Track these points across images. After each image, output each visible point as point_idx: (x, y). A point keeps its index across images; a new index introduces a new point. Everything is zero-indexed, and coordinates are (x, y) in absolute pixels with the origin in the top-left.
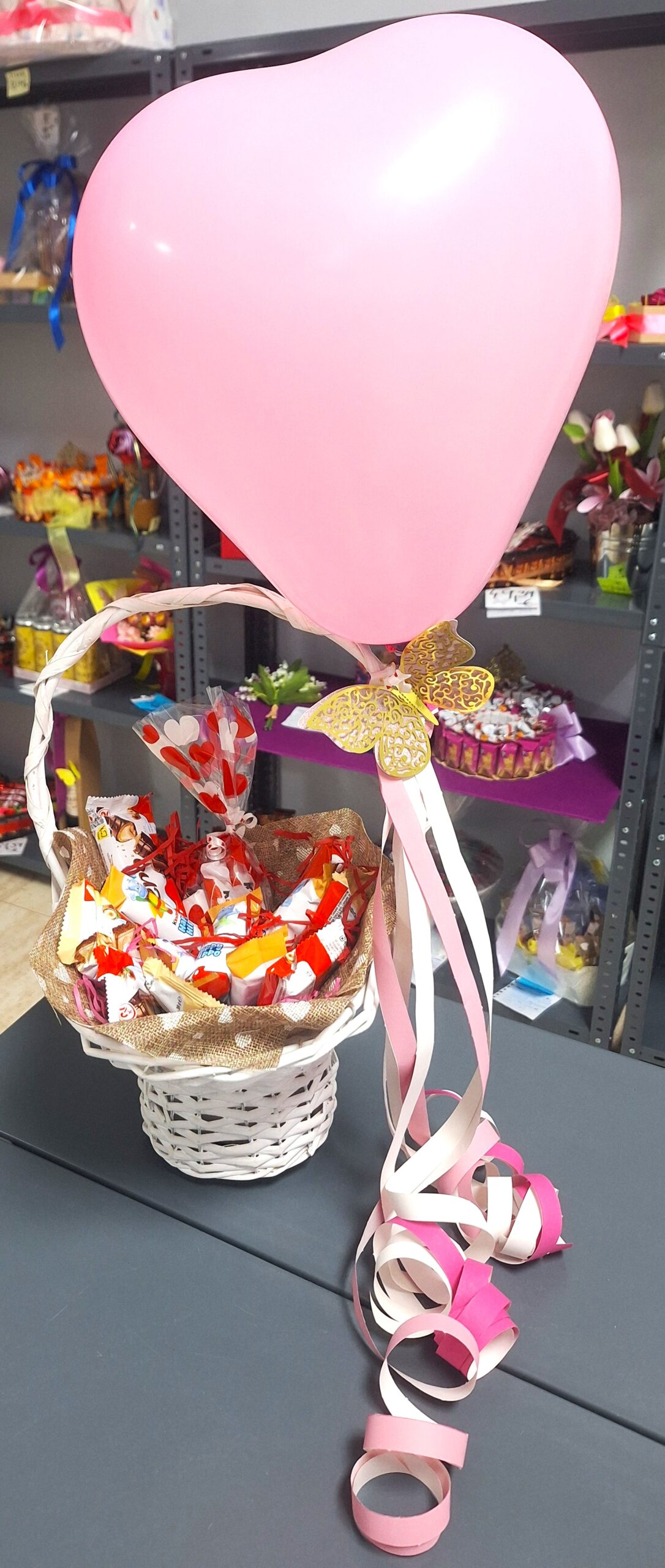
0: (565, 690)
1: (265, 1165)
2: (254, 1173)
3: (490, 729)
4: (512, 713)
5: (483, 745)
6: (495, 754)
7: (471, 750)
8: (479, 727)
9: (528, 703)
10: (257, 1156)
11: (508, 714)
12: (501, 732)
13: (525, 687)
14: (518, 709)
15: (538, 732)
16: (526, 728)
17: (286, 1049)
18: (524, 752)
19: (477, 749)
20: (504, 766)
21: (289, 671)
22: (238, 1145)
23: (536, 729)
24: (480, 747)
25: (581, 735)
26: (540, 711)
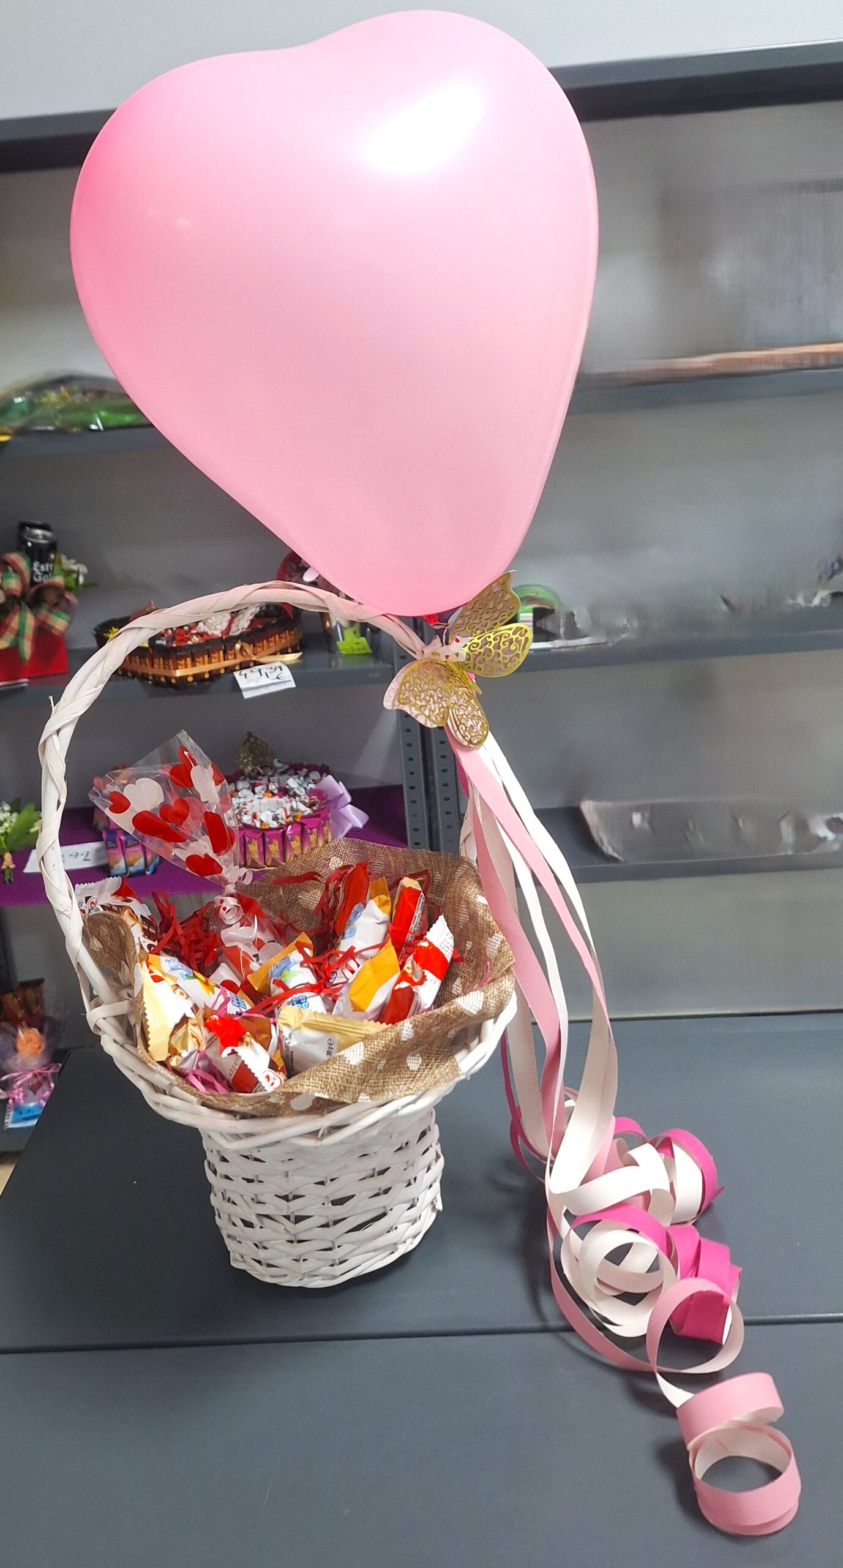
0: (320, 764)
1: (403, 1239)
2: (392, 1253)
3: (268, 815)
4: (280, 797)
5: (265, 832)
6: (281, 839)
7: (256, 842)
8: (254, 816)
9: (292, 783)
10: (396, 1228)
11: (276, 798)
12: (279, 816)
13: (279, 771)
14: (284, 791)
15: (314, 808)
16: (302, 807)
17: (459, 1057)
18: (309, 831)
19: (261, 840)
20: (293, 850)
21: (11, 812)
22: (376, 1222)
23: (310, 806)
24: (263, 836)
25: (351, 803)
26: (305, 789)
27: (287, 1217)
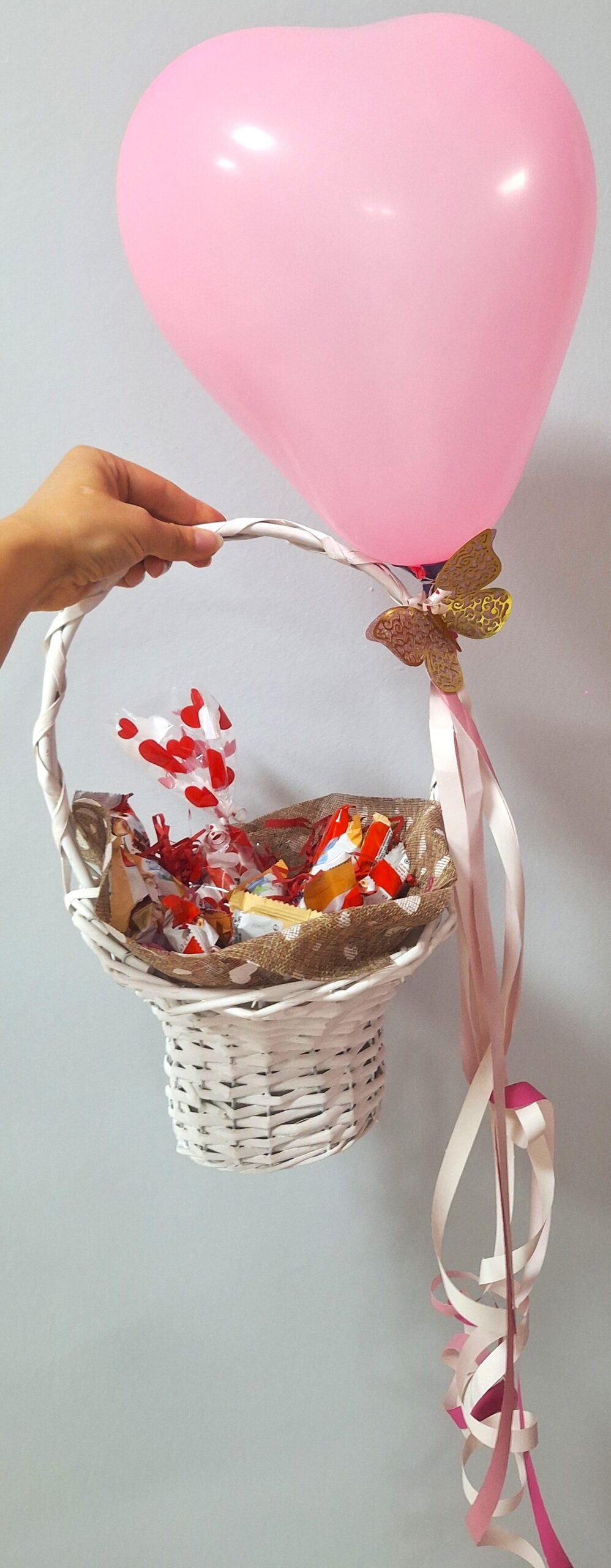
22: (311, 1119)
27: (229, 1104)
